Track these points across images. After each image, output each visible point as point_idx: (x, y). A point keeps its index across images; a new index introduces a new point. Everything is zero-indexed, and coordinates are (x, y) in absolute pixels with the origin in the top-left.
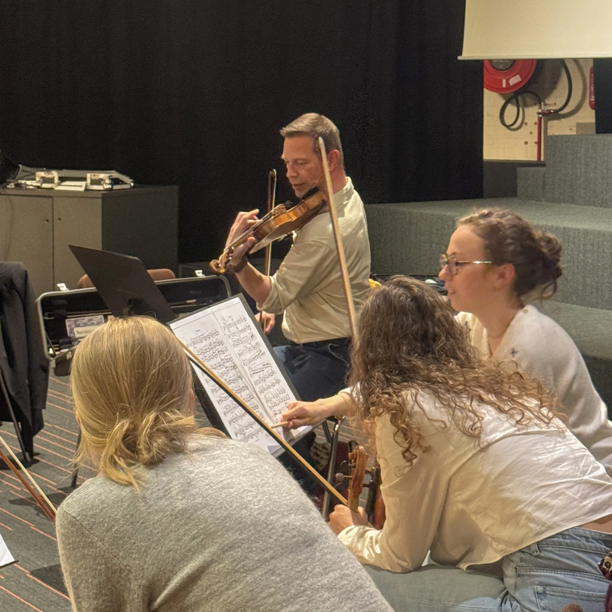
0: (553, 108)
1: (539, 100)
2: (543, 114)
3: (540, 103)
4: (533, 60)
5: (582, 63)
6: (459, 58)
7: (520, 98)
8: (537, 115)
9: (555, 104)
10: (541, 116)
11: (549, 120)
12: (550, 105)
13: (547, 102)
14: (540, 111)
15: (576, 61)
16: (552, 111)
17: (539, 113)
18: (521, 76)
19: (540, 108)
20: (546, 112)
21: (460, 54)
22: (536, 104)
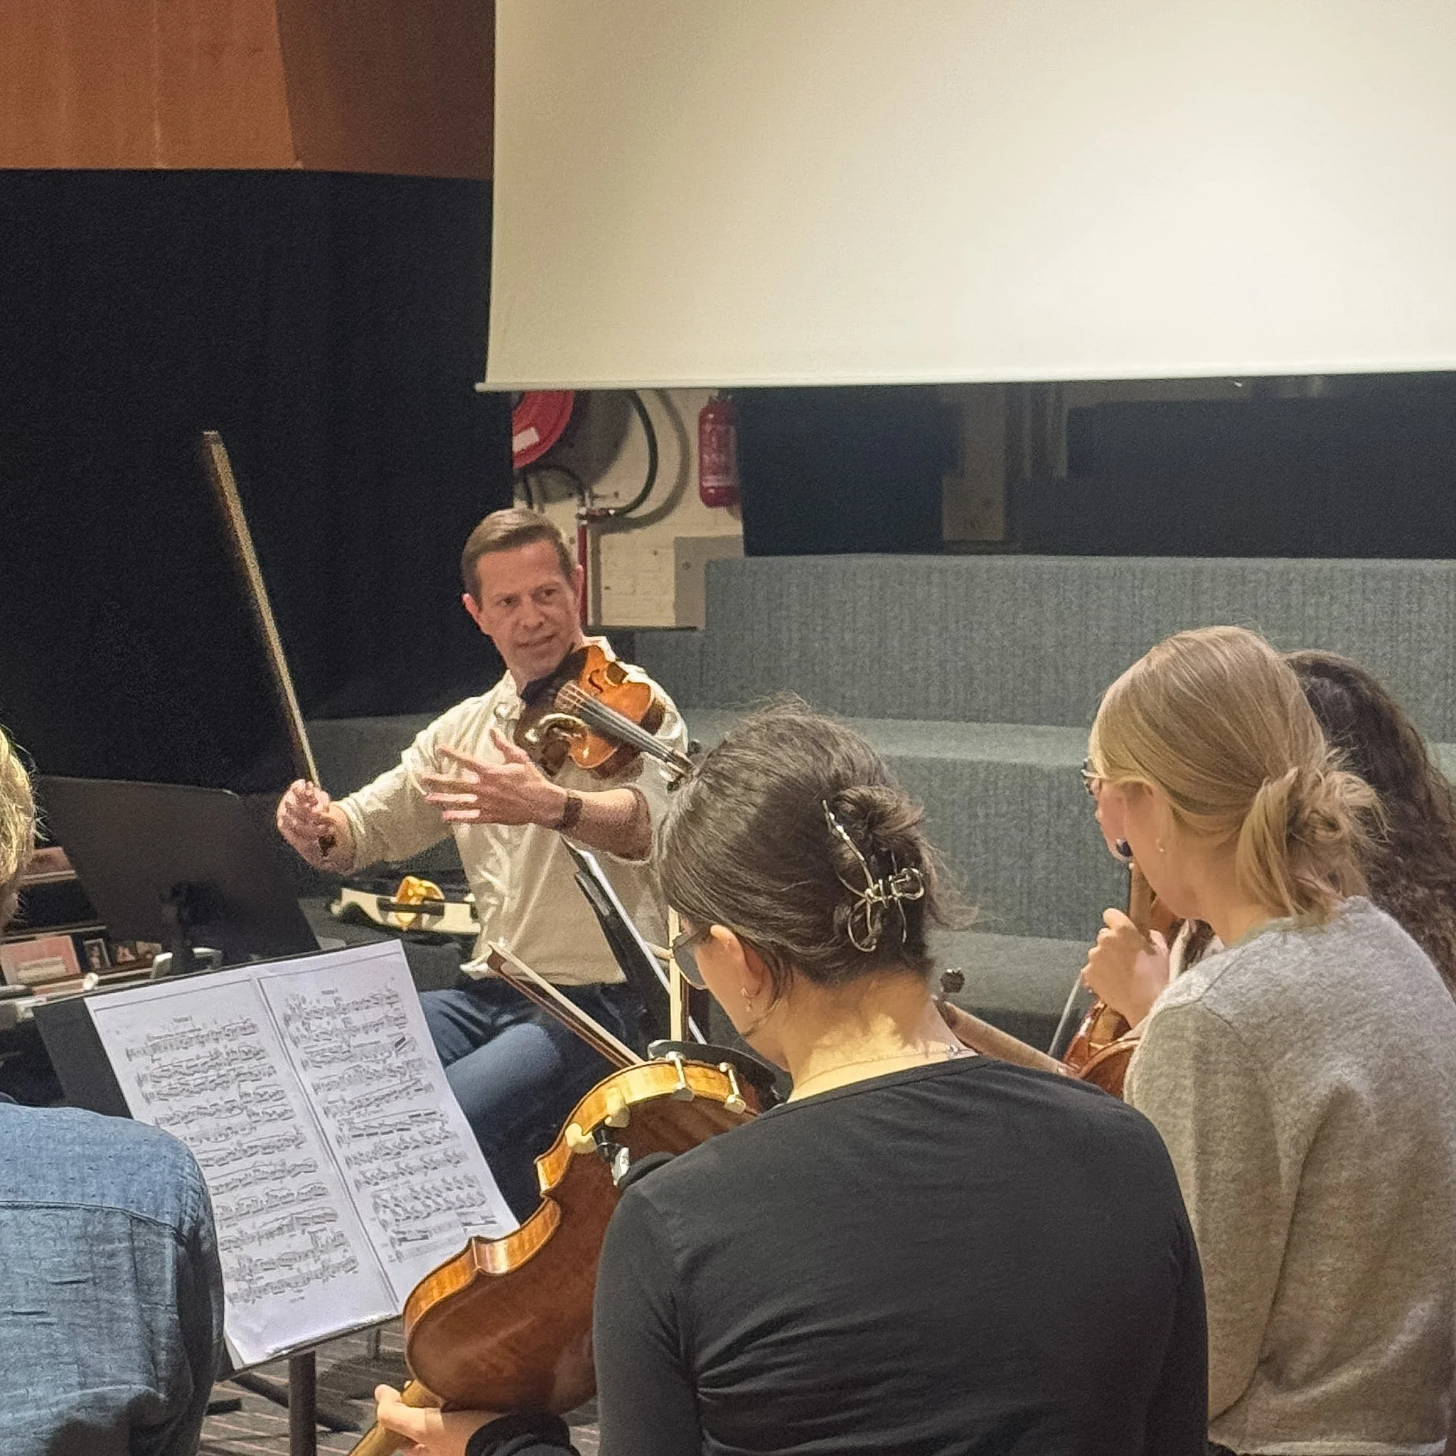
0: (613, 505)
1: (579, 485)
2: (591, 517)
3: (582, 493)
4: (566, 393)
5: (677, 401)
6: (479, 387)
7: (532, 481)
8: (575, 520)
9: (616, 494)
10: (585, 522)
11: (604, 532)
12: (604, 497)
13: (597, 490)
14: (583, 511)
15: (662, 393)
16: (612, 512)
17: (581, 517)
18: (539, 431)
19: (583, 504)
20: (597, 514)
21: (482, 378)
22: (570, 495)
